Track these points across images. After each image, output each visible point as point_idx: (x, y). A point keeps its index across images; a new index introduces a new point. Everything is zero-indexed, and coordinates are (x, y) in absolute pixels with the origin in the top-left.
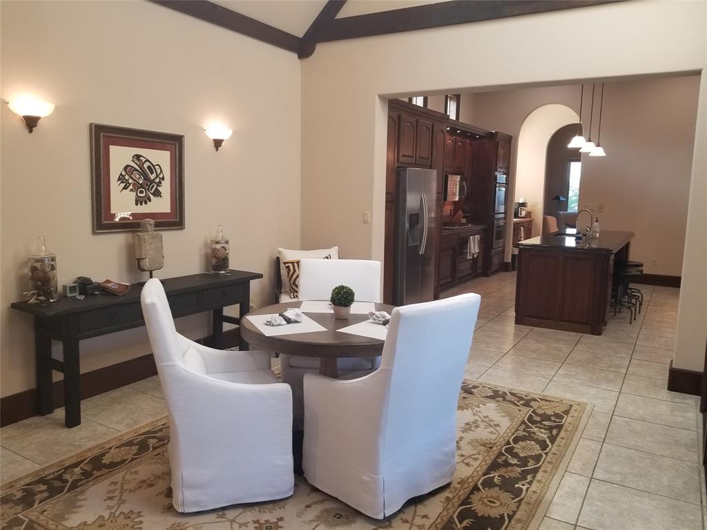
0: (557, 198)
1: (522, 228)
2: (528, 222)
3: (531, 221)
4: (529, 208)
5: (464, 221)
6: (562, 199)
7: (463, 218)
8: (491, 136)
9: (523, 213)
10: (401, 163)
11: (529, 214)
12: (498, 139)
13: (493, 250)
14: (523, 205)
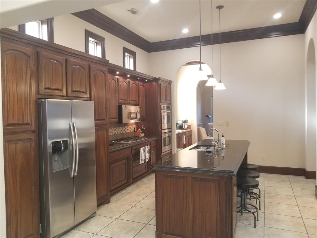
0: (207, 116)
1: (184, 136)
2: (189, 132)
3: (191, 131)
4: (189, 123)
5: (142, 135)
6: (210, 116)
7: (142, 133)
8: (156, 80)
9: (186, 127)
10: (42, 94)
11: (189, 127)
12: (160, 82)
13: (163, 154)
14: (185, 122)
